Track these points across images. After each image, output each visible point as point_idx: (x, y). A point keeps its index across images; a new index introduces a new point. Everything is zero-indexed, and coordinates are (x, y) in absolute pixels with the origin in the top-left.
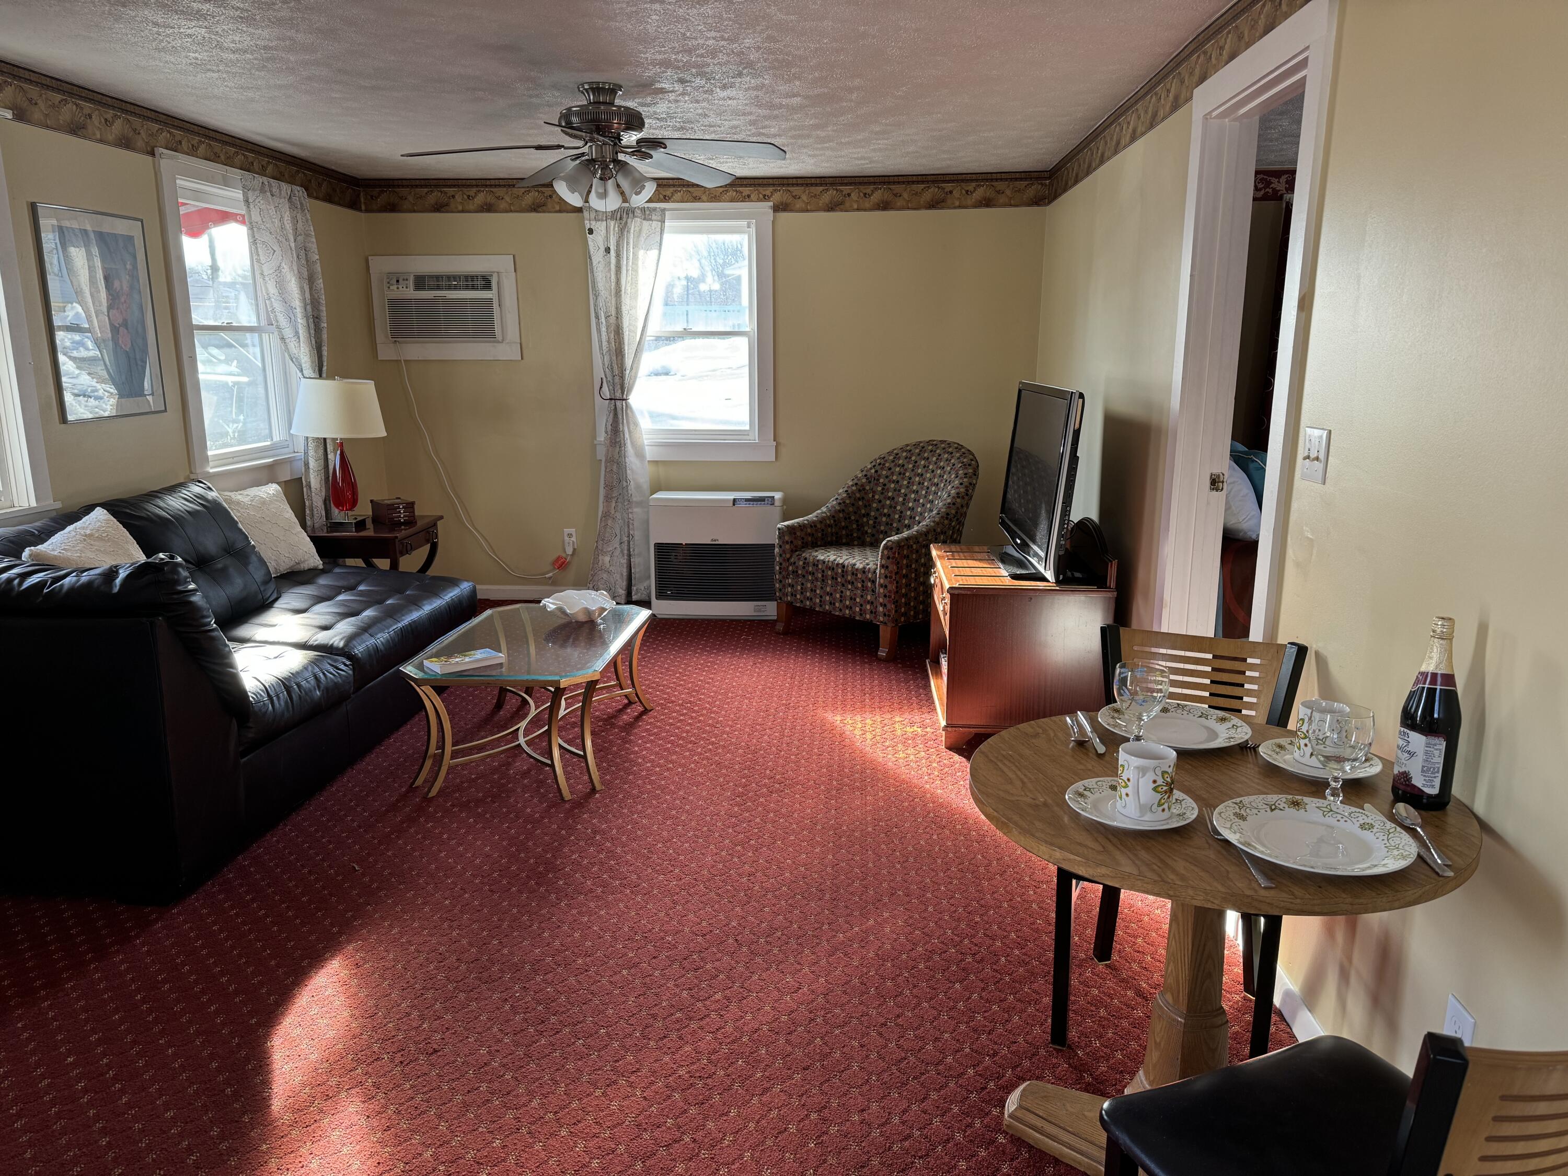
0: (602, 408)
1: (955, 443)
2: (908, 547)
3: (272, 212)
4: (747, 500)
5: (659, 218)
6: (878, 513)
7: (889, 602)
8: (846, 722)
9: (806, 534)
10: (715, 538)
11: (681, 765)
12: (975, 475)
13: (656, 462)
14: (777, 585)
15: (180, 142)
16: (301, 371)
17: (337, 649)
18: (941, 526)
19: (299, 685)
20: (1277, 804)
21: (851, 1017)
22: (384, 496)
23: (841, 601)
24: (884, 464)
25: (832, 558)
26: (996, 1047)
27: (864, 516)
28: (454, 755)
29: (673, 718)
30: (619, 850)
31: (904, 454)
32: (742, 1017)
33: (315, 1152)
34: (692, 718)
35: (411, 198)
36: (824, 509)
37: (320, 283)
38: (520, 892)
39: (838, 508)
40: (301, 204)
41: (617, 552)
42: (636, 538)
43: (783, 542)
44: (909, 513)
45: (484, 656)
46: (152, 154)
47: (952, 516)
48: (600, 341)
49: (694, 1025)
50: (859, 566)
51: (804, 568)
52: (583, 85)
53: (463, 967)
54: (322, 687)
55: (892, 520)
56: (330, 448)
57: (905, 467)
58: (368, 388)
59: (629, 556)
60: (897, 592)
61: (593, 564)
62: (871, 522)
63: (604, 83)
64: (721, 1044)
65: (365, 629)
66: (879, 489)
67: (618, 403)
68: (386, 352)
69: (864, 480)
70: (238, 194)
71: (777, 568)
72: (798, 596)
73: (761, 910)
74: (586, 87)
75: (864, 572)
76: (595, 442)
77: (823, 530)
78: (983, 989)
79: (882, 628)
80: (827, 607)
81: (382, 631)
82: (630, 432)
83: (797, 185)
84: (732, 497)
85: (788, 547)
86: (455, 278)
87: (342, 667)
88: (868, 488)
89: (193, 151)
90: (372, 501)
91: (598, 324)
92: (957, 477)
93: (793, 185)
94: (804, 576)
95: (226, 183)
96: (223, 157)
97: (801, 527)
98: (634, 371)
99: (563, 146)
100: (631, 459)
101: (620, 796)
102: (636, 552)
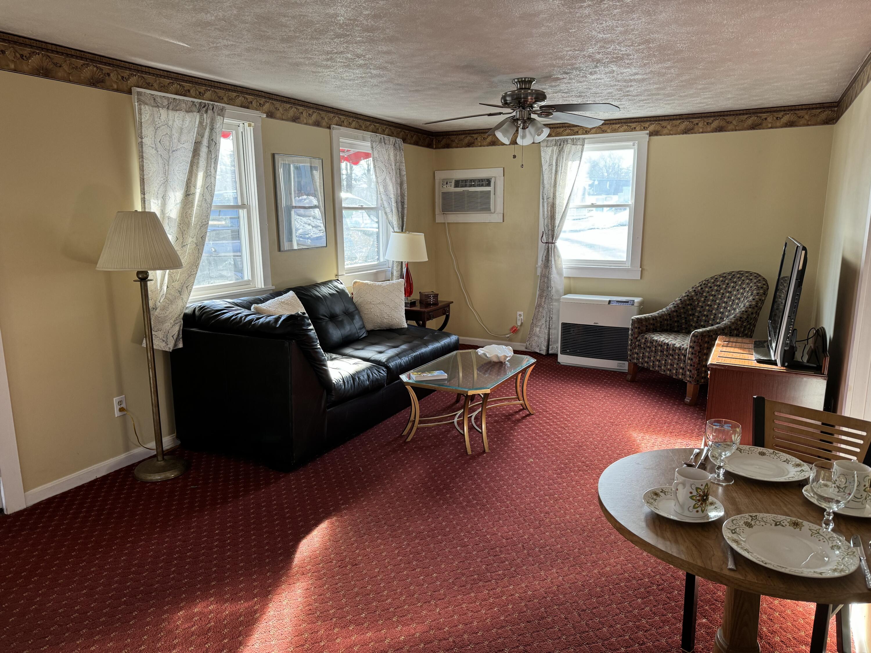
0: (542, 247)
1: (755, 273)
2: (709, 336)
3: (384, 152)
4: (618, 302)
5: (581, 143)
6: (700, 314)
7: (693, 369)
8: (645, 438)
9: (649, 324)
10: (596, 322)
11: (535, 447)
12: (764, 294)
13: (569, 278)
14: (629, 353)
15: (343, 122)
16: (393, 229)
17: (382, 362)
18: (735, 325)
19: (359, 378)
20: (781, 522)
21: (567, 602)
22: (427, 290)
23: (665, 366)
24: (707, 284)
25: (662, 339)
26: (645, 640)
27: (691, 315)
28: (420, 422)
29: (543, 421)
30: (483, 485)
31: (721, 279)
32: (507, 586)
33: (288, 597)
34: (553, 422)
35: (456, 141)
36: (664, 309)
37: (405, 186)
38: (427, 496)
39: (673, 309)
40: (400, 147)
41: (544, 326)
42: (554, 319)
43: (634, 328)
44: (720, 315)
45: (438, 374)
46: (329, 128)
47: (744, 319)
48: (544, 212)
49: (481, 584)
50: (678, 345)
51: (645, 344)
52: (514, 79)
53: (386, 527)
54: (370, 380)
55: (709, 319)
56: (404, 266)
57: (721, 287)
58: (421, 237)
59: (549, 328)
60: (699, 364)
61: (530, 331)
62: (695, 319)
63: (525, 78)
64: (490, 597)
65: (399, 355)
66: (703, 299)
67: (550, 245)
68: (439, 219)
69: (693, 294)
70: (369, 144)
71: (630, 342)
72: (640, 360)
73: (544, 533)
74: (516, 81)
75: (680, 349)
76: (537, 266)
77: (661, 322)
78: (655, 606)
79: (688, 384)
80: (657, 369)
81: (405, 356)
82: (555, 260)
83: (665, 120)
84: (608, 300)
85: (636, 330)
86: (474, 180)
87: (382, 372)
88: (695, 298)
89: (349, 126)
90: (420, 293)
91: (543, 202)
92: (752, 295)
93: (662, 120)
94: (644, 349)
95: (364, 139)
96: (363, 127)
97: (646, 319)
98: (560, 227)
99: (502, 113)
100: (554, 275)
101: (496, 457)
102: (553, 327)
